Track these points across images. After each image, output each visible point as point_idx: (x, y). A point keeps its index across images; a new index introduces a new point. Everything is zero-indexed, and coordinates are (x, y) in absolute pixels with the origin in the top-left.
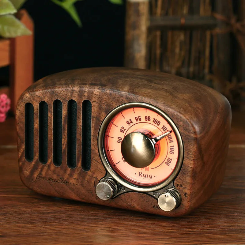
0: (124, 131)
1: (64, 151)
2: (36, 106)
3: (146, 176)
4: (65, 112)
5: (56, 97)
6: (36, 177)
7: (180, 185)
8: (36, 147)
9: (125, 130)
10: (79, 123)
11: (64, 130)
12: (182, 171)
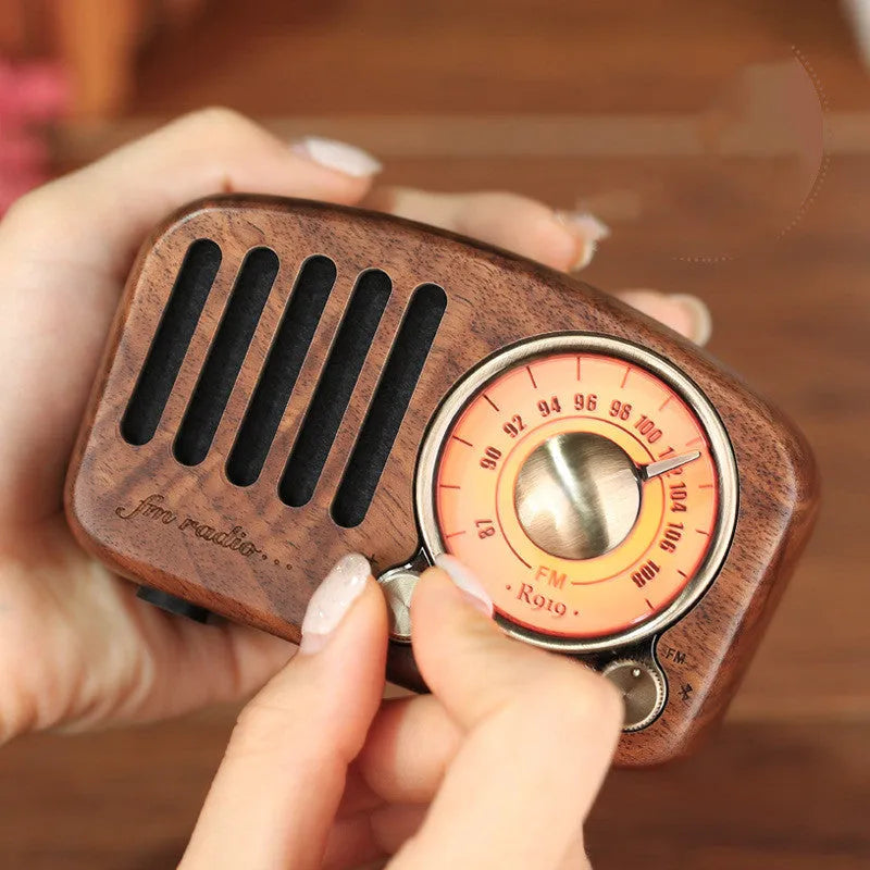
0: (516, 431)
1: (285, 438)
2: (233, 258)
3: (546, 605)
4: (336, 306)
5: (320, 244)
6: (137, 504)
7: (679, 653)
8: (178, 398)
9: (522, 428)
10: (379, 354)
11: (312, 367)
12: (702, 608)
